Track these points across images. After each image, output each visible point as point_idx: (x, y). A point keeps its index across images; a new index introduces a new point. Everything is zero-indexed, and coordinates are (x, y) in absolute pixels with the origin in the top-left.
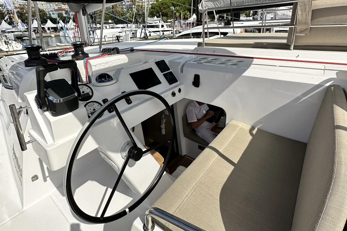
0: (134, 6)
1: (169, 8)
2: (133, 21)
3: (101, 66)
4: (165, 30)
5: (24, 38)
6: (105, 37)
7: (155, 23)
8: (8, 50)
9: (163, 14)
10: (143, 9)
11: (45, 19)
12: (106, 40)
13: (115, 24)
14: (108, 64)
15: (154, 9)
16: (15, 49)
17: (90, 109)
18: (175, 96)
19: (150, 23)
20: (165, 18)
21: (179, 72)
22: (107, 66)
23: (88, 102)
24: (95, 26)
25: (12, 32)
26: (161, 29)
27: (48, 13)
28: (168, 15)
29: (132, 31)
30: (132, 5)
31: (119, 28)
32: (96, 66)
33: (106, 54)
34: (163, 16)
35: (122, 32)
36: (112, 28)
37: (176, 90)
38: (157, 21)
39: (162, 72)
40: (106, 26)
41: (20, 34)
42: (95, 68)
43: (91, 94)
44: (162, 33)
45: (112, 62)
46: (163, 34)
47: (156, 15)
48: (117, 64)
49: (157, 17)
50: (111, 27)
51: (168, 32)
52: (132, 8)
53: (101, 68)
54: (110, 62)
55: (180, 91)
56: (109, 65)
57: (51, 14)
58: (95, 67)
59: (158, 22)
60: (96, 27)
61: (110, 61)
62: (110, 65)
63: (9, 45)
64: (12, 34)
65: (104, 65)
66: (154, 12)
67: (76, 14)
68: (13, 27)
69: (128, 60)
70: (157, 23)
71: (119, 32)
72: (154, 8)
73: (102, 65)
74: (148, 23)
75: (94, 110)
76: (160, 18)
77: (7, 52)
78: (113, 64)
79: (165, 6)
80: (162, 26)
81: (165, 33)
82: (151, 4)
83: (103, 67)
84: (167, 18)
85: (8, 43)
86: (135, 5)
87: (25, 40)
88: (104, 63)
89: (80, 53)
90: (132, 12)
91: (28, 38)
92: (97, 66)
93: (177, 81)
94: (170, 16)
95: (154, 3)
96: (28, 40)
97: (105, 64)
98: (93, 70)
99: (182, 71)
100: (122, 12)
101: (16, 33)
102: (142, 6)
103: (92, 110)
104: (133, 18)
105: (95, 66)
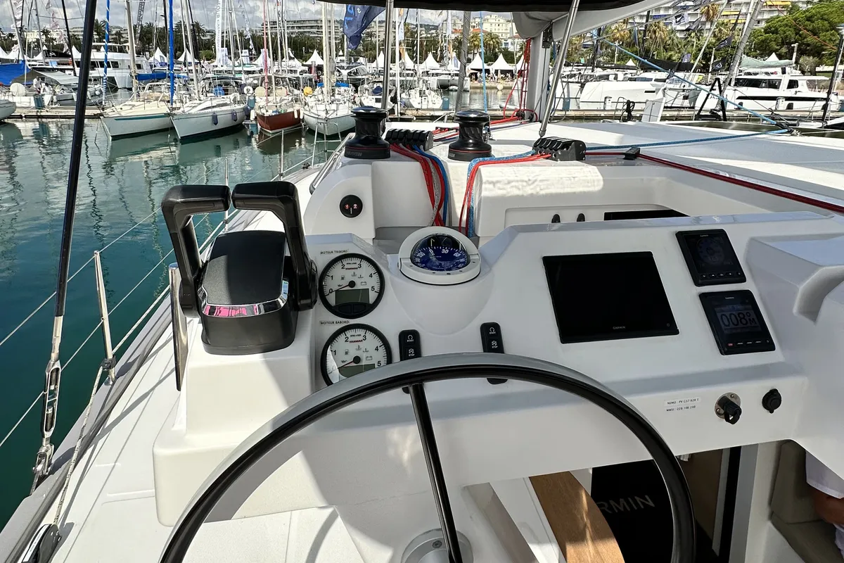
0: (708, 26)
1: (834, 28)
2: (693, 64)
3: (509, 186)
4: (799, 95)
5: (451, 88)
6: (608, 99)
7: (767, 73)
8: (419, 107)
9: (803, 47)
10: (736, 33)
11: (496, 53)
12: (607, 108)
13: (642, 69)
14: (532, 187)
15: (776, 32)
16: (431, 106)
17: (346, 353)
18: (733, 422)
19: (749, 74)
20: (808, 61)
21: (795, 310)
22: (529, 190)
23: (352, 322)
24: (590, 72)
25: (437, 75)
26: (783, 91)
27: (503, 41)
28: (825, 50)
29: (684, 91)
30: (704, 23)
31: (650, 80)
32: (494, 185)
33: (543, 155)
34: (801, 52)
35: (654, 92)
36: (630, 79)
37: (750, 395)
38: (776, 67)
39: (697, 284)
40: (616, 75)
41: (447, 78)
42: (491, 190)
43: (372, 297)
44: (783, 105)
45: (545, 183)
46: (790, 107)
47: (776, 51)
48: (561, 191)
49: (780, 57)
50: (629, 76)
51: (810, 104)
52: (700, 31)
53: (508, 193)
54: (541, 181)
55: (772, 401)
56: (535, 188)
57: (510, 44)
58: (491, 186)
59: (779, 70)
60: (592, 74)
61: (540, 178)
62: (538, 189)
63: (423, 98)
64: (437, 78)
65: (520, 187)
66: (771, 41)
67: (528, 42)
68: (441, 66)
69: (602, 183)
70: (775, 73)
71: (646, 92)
72: (777, 29)
73: (513, 184)
74: (741, 71)
75: (357, 359)
76: (791, 59)
77: (417, 109)
78: (547, 188)
79: (818, 24)
80: (793, 84)
81: (797, 105)
82: (768, 19)
83: (515, 192)
84: (816, 59)
85: (424, 93)
86: (712, 23)
87: (452, 90)
88: (523, 181)
89: (471, 141)
90: (699, 40)
91: (456, 88)
92: (498, 185)
93: (770, 347)
94: (830, 54)
95: (778, 17)
96: (456, 91)
97: (525, 184)
98: (484, 194)
99: (812, 308)
100: (669, 42)
101: (442, 77)
102: (736, 24)
103: (350, 358)
104: (696, 58)
105: (494, 183)
